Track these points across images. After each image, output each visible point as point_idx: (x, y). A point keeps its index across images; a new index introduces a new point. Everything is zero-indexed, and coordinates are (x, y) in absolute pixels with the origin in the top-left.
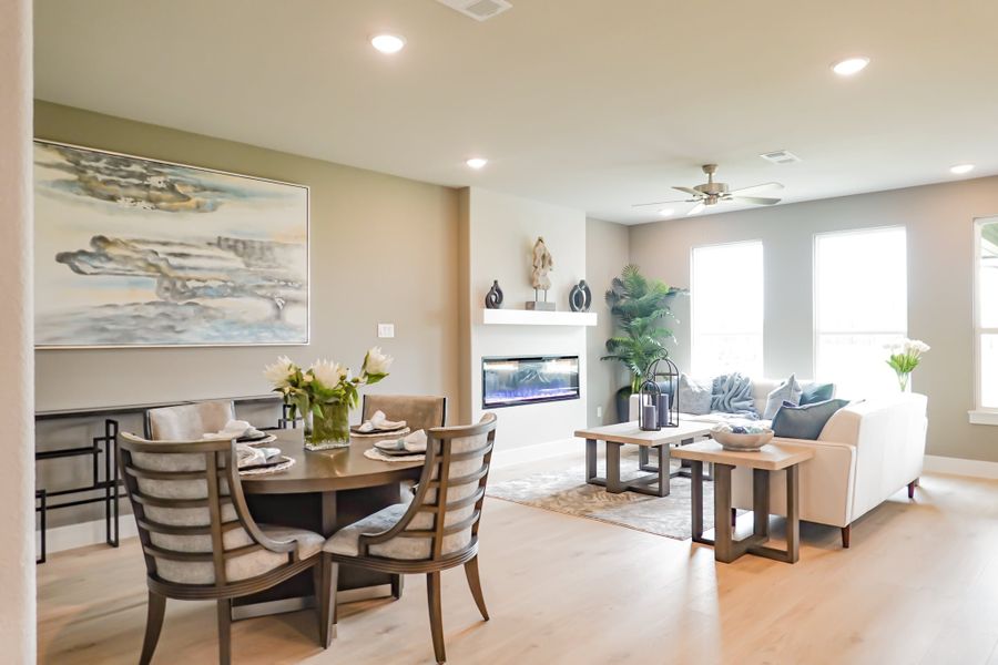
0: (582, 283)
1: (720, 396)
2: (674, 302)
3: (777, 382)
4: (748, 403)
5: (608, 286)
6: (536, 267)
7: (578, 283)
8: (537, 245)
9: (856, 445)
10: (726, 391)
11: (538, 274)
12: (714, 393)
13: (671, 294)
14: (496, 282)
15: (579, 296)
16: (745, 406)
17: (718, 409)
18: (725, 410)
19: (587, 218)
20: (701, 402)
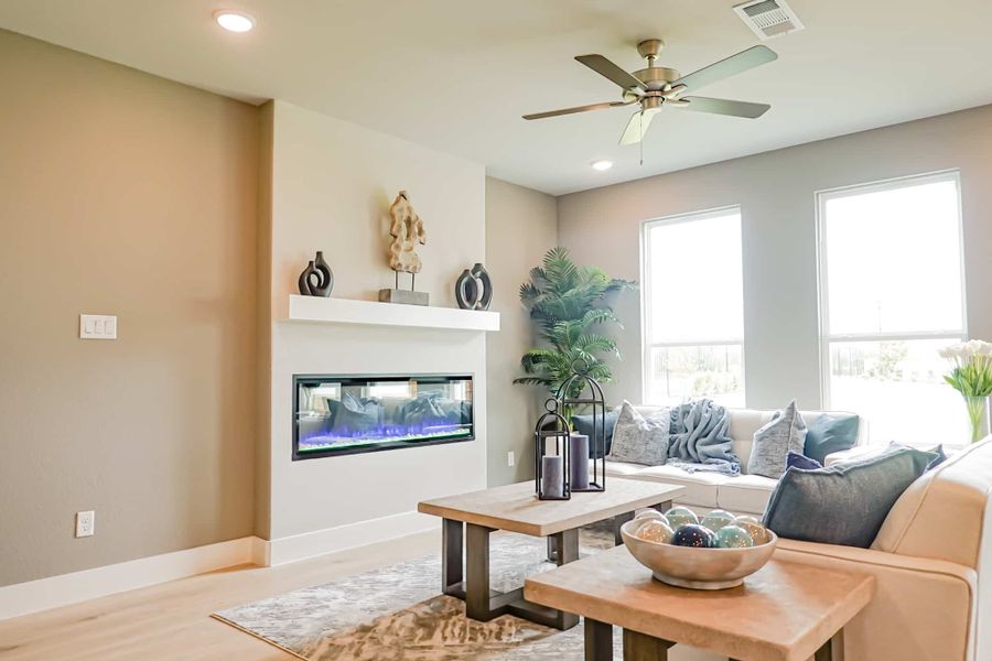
0: (478, 266)
1: (681, 436)
2: (618, 301)
3: (768, 416)
4: (723, 447)
5: (525, 278)
6: (395, 237)
7: (471, 268)
8: (397, 202)
9: (975, 567)
10: (690, 428)
11: (398, 247)
12: (671, 432)
13: (613, 288)
14: (319, 254)
15: (471, 287)
16: (719, 451)
17: (677, 454)
18: (689, 457)
19: (488, 178)
20: (652, 445)
